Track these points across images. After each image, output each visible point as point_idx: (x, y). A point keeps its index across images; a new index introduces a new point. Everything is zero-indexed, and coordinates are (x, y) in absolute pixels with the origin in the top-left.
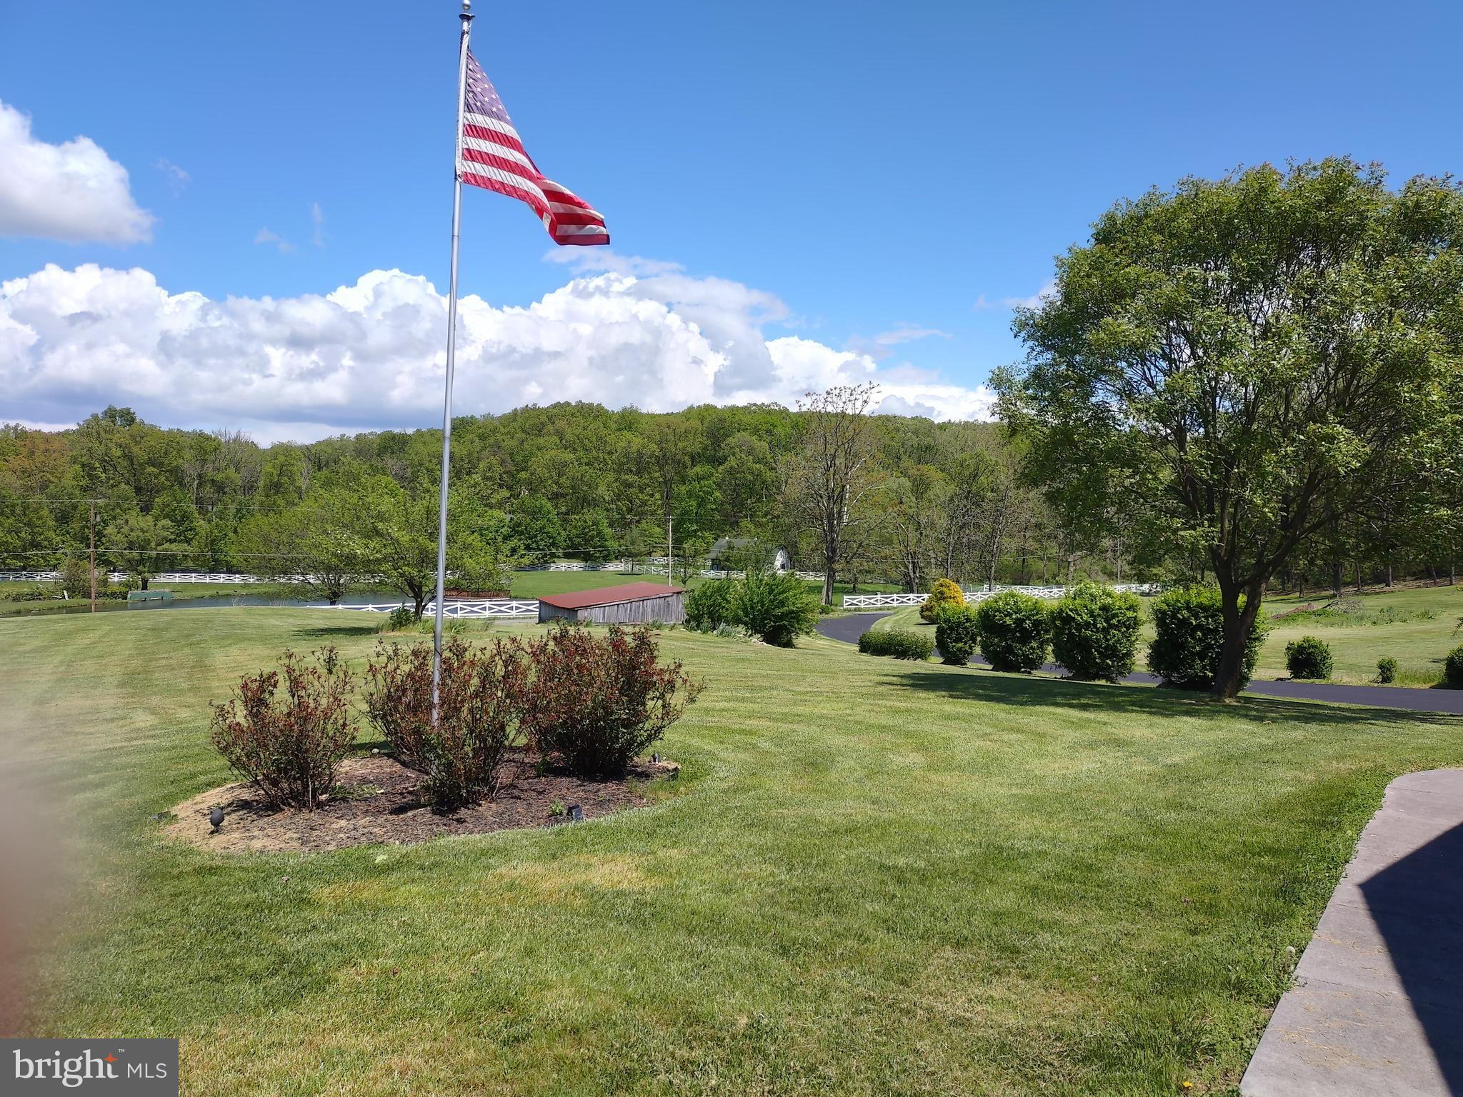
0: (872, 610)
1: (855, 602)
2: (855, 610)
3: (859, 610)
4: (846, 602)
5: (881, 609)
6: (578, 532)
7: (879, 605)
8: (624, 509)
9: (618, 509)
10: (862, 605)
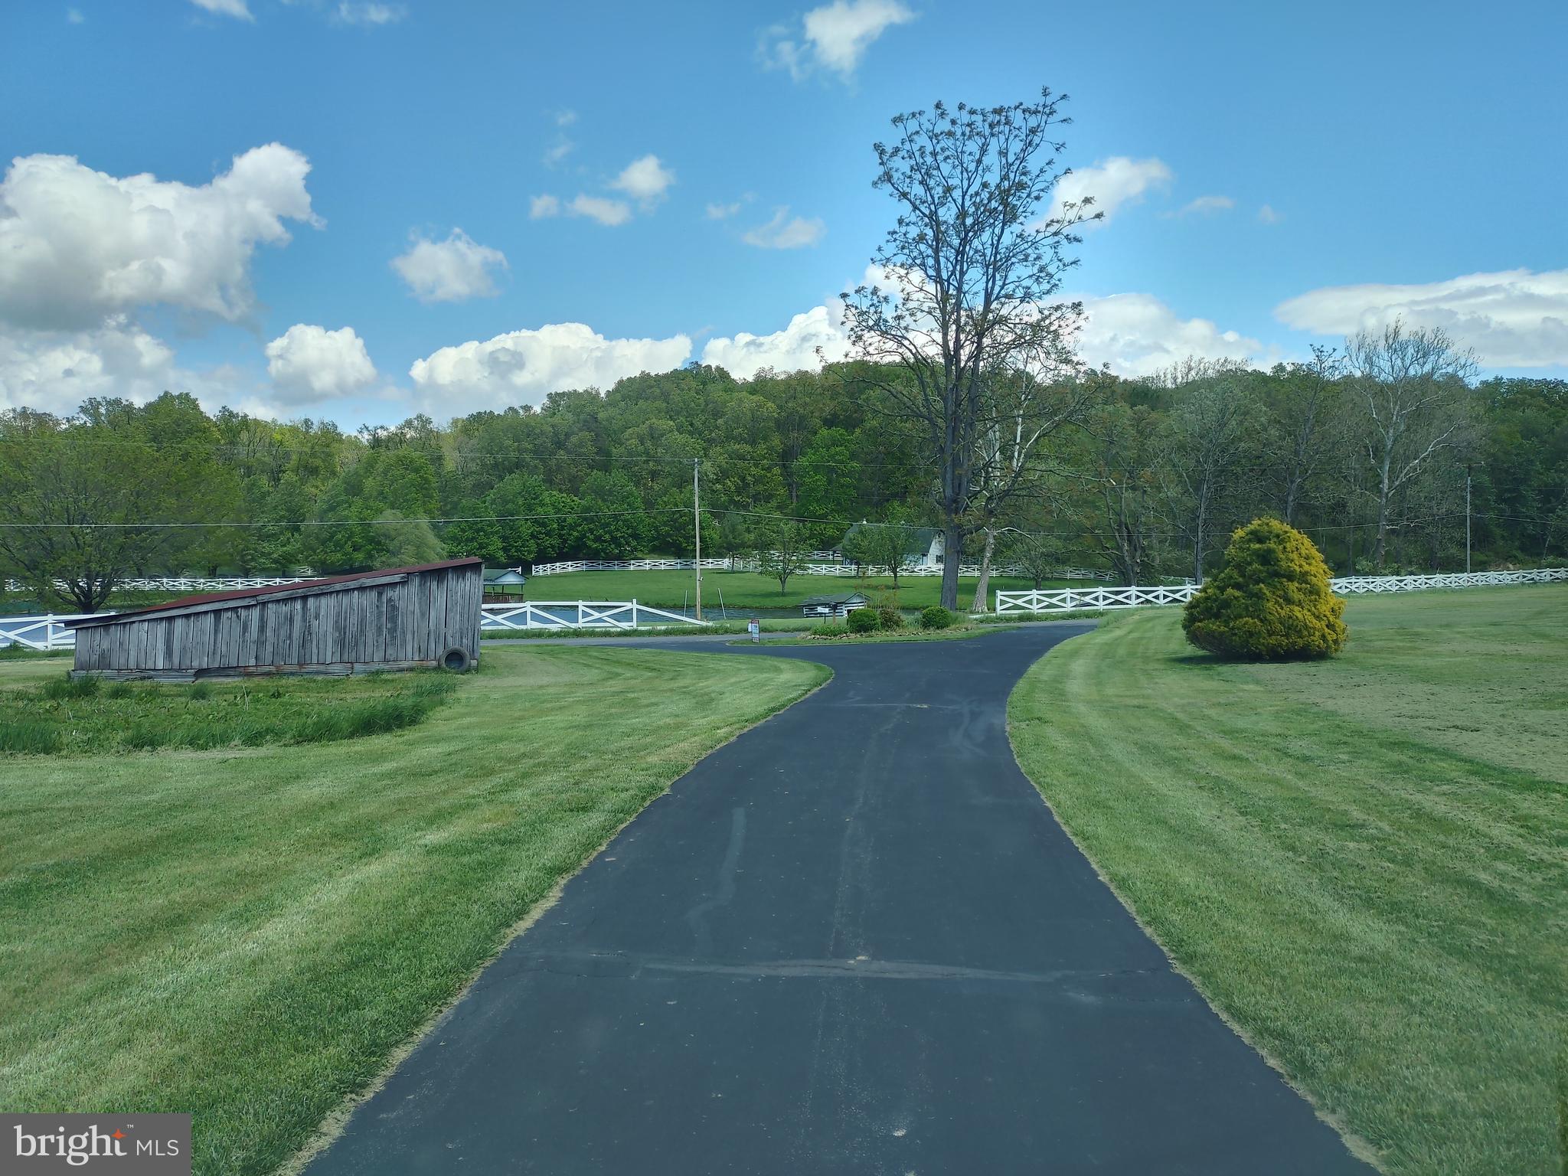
0: (1056, 618)
1: (1019, 602)
2: (1021, 618)
3: (1029, 618)
4: (1002, 602)
5: (1072, 616)
6: (665, 519)
7: (1069, 607)
8: (733, 488)
9: (726, 491)
10: (1035, 609)
